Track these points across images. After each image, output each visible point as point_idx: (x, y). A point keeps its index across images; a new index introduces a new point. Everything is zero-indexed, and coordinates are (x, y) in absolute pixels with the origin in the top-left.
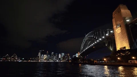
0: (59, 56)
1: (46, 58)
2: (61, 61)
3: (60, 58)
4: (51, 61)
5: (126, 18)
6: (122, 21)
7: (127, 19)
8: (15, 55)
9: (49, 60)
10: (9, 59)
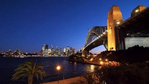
0: (64, 50)
1: (50, 52)
2: (65, 55)
3: (65, 52)
4: (55, 56)
5: (117, 20)
6: (113, 23)
7: (118, 22)
8: (18, 50)
9: (53, 54)
10: (13, 55)
